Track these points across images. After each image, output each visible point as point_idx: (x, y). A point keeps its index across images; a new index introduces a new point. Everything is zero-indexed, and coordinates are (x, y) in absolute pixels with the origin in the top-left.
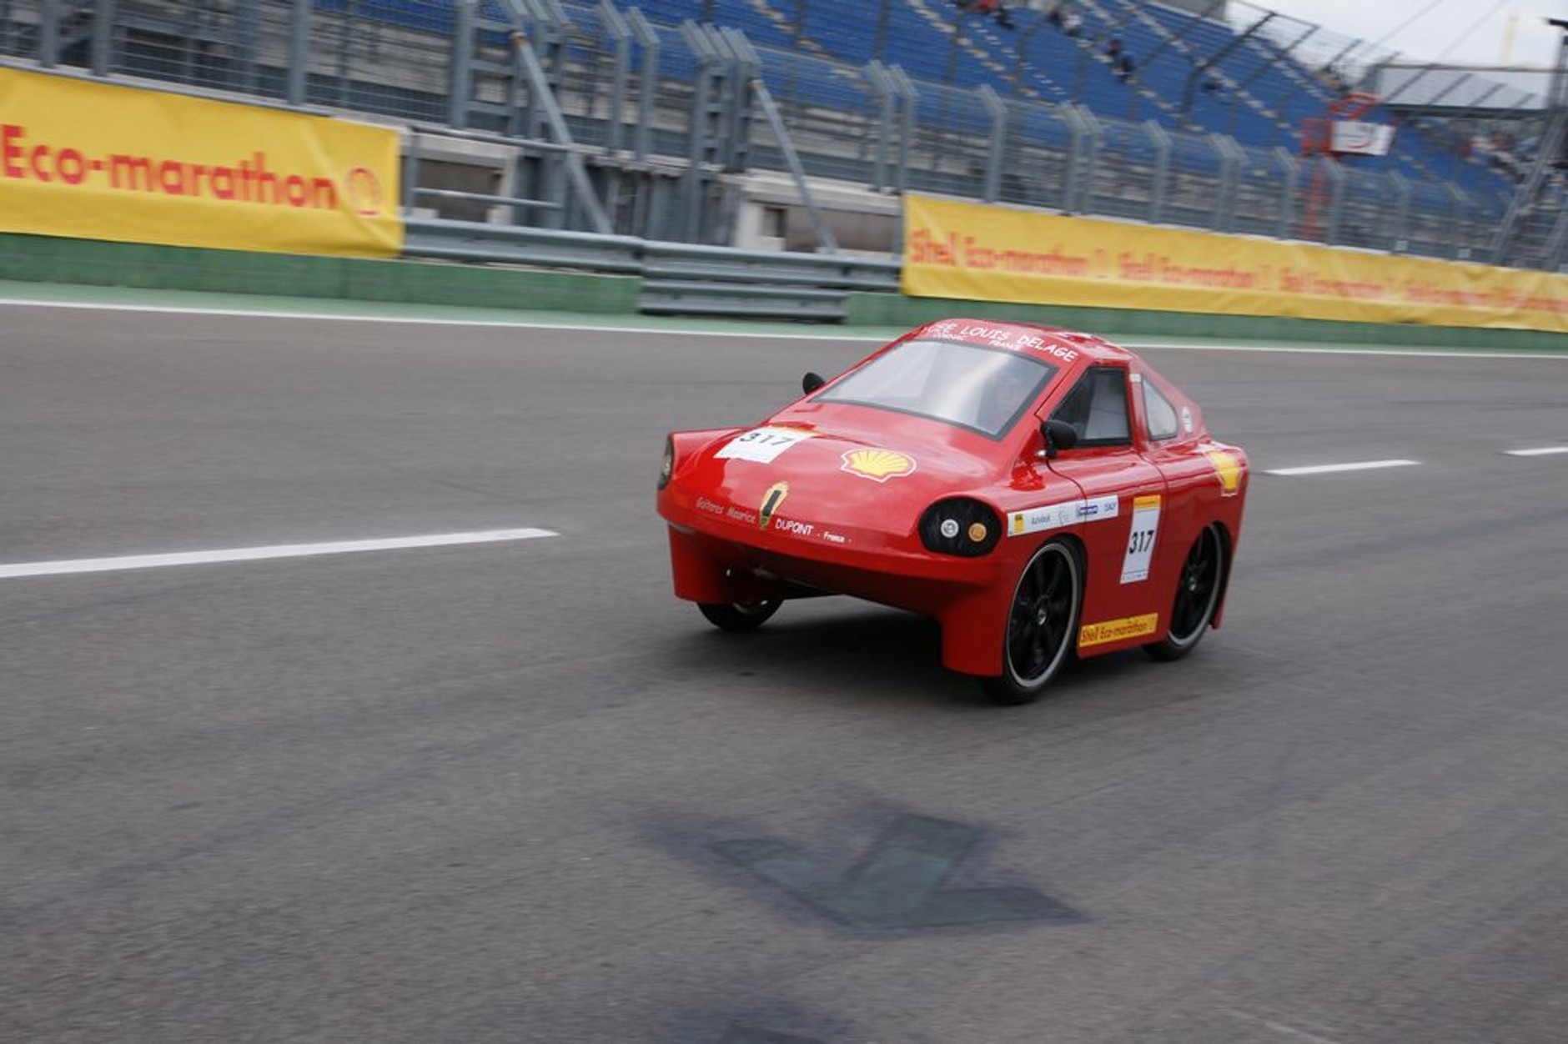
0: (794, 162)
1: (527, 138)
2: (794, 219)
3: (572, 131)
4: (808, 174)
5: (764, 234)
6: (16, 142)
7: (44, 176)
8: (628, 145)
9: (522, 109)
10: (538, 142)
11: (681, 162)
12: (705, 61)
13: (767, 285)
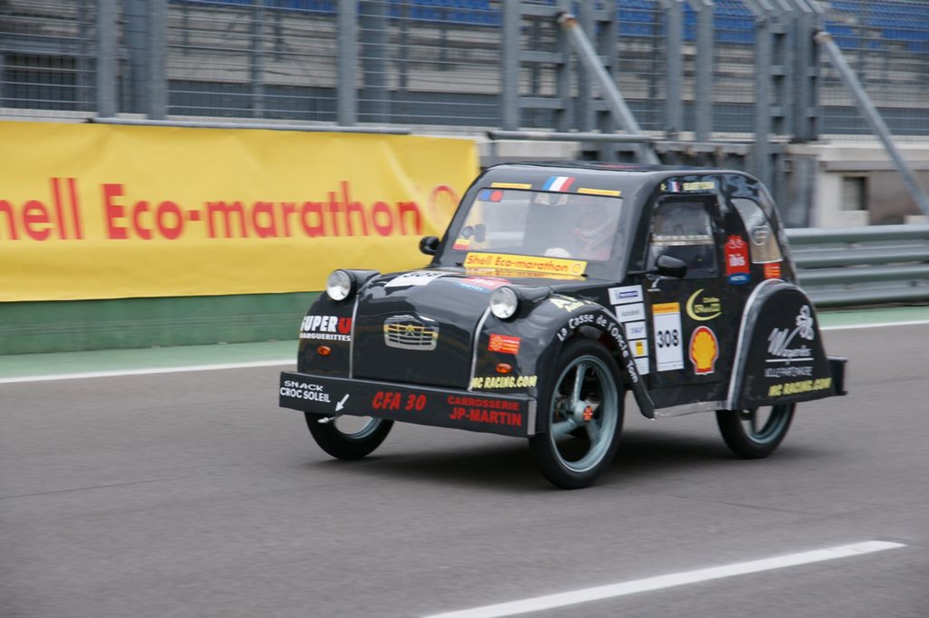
0: (878, 121)
1: (581, 130)
2: (875, 186)
3: (637, 117)
4: (894, 133)
5: (844, 208)
6: (117, 201)
7: (145, 234)
8: (689, 126)
9: (575, 99)
10: (595, 134)
11: (747, 136)
12: (762, 18)
13: (858, 266)
